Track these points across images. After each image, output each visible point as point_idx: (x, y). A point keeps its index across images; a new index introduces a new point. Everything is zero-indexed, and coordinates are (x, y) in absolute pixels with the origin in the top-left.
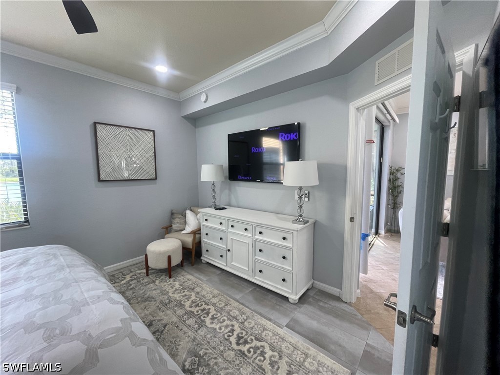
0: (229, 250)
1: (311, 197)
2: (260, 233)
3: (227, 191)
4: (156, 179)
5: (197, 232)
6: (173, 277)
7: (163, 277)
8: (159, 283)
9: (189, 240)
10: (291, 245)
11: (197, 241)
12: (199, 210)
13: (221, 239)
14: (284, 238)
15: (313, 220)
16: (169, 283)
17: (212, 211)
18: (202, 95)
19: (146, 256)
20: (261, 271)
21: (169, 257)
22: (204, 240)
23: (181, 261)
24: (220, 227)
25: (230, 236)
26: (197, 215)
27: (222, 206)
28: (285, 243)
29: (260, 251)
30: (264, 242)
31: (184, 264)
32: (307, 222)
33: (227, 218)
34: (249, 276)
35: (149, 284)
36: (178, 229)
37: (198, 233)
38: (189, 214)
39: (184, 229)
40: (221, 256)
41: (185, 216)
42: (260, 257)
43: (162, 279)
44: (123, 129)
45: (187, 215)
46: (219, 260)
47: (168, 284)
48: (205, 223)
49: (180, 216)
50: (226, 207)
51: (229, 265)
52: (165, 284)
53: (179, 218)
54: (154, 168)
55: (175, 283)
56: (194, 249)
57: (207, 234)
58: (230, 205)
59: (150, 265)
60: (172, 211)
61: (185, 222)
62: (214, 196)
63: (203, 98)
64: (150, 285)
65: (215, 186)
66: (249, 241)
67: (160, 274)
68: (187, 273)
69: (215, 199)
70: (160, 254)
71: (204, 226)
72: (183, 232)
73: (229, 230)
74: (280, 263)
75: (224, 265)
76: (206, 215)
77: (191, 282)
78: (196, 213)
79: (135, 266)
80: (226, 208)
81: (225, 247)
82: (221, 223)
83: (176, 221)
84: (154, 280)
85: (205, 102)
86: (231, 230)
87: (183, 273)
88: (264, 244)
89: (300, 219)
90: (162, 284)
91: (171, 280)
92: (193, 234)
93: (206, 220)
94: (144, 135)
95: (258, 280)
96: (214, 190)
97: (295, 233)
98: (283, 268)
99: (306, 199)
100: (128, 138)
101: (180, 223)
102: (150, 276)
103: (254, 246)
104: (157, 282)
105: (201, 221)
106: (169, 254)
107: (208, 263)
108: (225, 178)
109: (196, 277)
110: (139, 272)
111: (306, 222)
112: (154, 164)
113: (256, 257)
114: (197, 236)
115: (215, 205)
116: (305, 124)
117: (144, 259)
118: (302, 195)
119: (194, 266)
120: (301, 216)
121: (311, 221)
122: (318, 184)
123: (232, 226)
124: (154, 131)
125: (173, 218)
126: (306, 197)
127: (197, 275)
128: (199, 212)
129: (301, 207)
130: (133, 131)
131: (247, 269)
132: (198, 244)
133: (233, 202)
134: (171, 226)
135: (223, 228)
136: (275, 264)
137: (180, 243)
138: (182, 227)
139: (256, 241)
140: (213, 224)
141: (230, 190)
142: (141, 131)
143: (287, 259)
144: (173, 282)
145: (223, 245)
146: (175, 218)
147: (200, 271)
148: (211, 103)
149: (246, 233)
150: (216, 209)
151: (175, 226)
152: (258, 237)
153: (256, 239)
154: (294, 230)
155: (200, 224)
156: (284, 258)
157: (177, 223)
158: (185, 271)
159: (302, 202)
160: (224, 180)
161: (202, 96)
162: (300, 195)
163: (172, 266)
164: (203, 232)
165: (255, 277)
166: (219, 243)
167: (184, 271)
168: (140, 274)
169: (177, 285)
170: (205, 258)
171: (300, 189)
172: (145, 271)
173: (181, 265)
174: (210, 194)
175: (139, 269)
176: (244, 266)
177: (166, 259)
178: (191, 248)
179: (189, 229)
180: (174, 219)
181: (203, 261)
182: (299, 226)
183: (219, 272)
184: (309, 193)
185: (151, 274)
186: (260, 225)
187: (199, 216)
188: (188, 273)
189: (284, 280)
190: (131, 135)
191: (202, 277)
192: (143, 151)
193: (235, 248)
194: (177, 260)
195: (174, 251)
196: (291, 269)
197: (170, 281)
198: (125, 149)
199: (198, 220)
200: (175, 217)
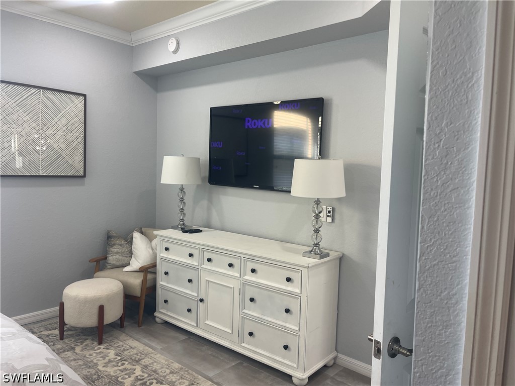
0: (202, 300)
1: (337, 216)
2: (253, 271)
3: (205, 203)
4: (84, 176)
5: (149, 270)
6: (106, 343)
7: (88, 342)
8: (82, 351)
9: (136, 281)
10: (298, 291)
11: (149, 284)
12: (155, 232)
13: (190, 281)
14: (288, 280)
15: (337, 254)
16: (98, 351)
17: (177, 234)
18: (171, 40)
19: (62, 305)
20: (251, 334)
21: (101, 309)
22: (161, 283)
23: (121, 318)
24: (189, 261)
25: (205, 277)
26: (151, 242)
27: (194, 227)
28: (289, 287)
29: (252, 300)
30: (259, 286)
31: (126, 323)
32: (327, 255)
33: (201, 247)
34: (233, 342)
35: (64, 351)
36: (118, 263)
37: (151, 272)
38: (137, 237)
39: (128, 264)
40: (189, 310)
41: (131, 242)
42: (252, 311)
43: (86, 345)
44: (33, 90)
45: (134, 240)
46: (186, 317)
47: (97, 353)
48: (165, 254)
49: (123, 242)
50: (201, 229)
51: (201, 324)
52: (92, 352)
53: (121, 245)
54: (82, 157)
55: (109, 351)
56: (144, 297)
57: (166, 273)
58: (209, 226)
59: (67, 320)
60: (108, 232)
61: (131, 253)
62: (182, 210)
63: (172, 46)
64: (66, 353)
65: (184, 192)
66: (235, 284)
67: (84, 337)
68: (129, 337)
69: (184, 214)
70: (86, 302)
71: (162, 259)
72: (127, 269)
73: (203, 266)
74: (281, 320)
75: (193, 326)
76: (167, 242)
77: (135, 351)
78: (150, 238)
79: (39, 325)
80: (201, 231)
81: (196, 295)
82: (191, 255)
83: (115, 250)
84: (73, 345)
85: (175, 52)
86: (207, 266)
87: (123, 336)
88: (258, 289)
89: (316, 250)
90: (86, 353)
91: (102, 347)
92: (142, 274)
93: (167, 249)
94: (68, 101)
95: (247, 349)
96: (182, 200)
97: (305, 271)
98: (285, 328)
99: (329, 220)
100: (41, 106)
101: (122, 254)
102: (66, 341)
103: (242, 292)
104: (78, 349)
105: (158, 252)
106: (102, 303)
107: (166, 323)
108: (203, 179)
109: (144, 344)
110: (46, 333)
111: (323, 256)
112: (82, 151)
113: (245, 311)
114: (150, 276)
115: (183, 224)
116: (331, 99)
117: (58, 313)
118: (320, 213)
119: (142, 327)
120: (317, 245)
121: (333, 255)
122: (345, 195)
123: (209, 260)
124: (85, 96)
125: (109, 245)
126: (328, 216)
127: (146, 340)
128: (155, 237)
129: (317, 231)
130: (50, 94)
131: (230, 331)
132: (151, 290)
133: (215, 220)
134: (106, 258)
135: (193, 262)
136: (274, 321)
137: (120, 286)
138: (123, 260)
139: (245, 284)
140: (178, 256)
141: (210, 201)
142: (63, 94)
143: (291, 314)
144: (105, 351)
145: (192, 291)
146: (114, 245)
147: (153, 335)
148: (185, 54)
149: (230, 272)
150: (185, 231)
151: (112, 259)
152: (250, 277)
153: (246, 281)
154: (303, 267)
155: (156, 257)
156: (287, 311)
157: (117, 253)
158: (127, 334)
159: (319, 222)
160: (200, 183)
161: (170, 42)
162: (317, 212)
163: (105, 323)
164: (161, 269)
165: (243, 344)
166: (186, 288)
167: (124, 334)
168: (48, 336)
169: (112, 354)
170: (162, 313)
171: (318, 202)
172: (57, 332)
173: (120, 325)
174: (176, 205)
175: (47, 329)
176: (225, 327)
177: (95, 311)
178: (139, 295)
179: (136, 264)
180: (111, 246)
181: (157, 319)
182: (312, 261)
183: (183, 337)
184: (333, 209)
185: (67, 338)
186: (252, 259)
187: (154, 242)
188: (131, 337)
189: (286, 347)
190: (48, 102)
191: (153, 344)
192: (64, 129)
193: (212, 297)
194: (113, 314)
195: (110, 298)
196: (297, 329)
197: (100, 348)
198: (34, 125)
199: (152, 249)
200: (113, 243)
